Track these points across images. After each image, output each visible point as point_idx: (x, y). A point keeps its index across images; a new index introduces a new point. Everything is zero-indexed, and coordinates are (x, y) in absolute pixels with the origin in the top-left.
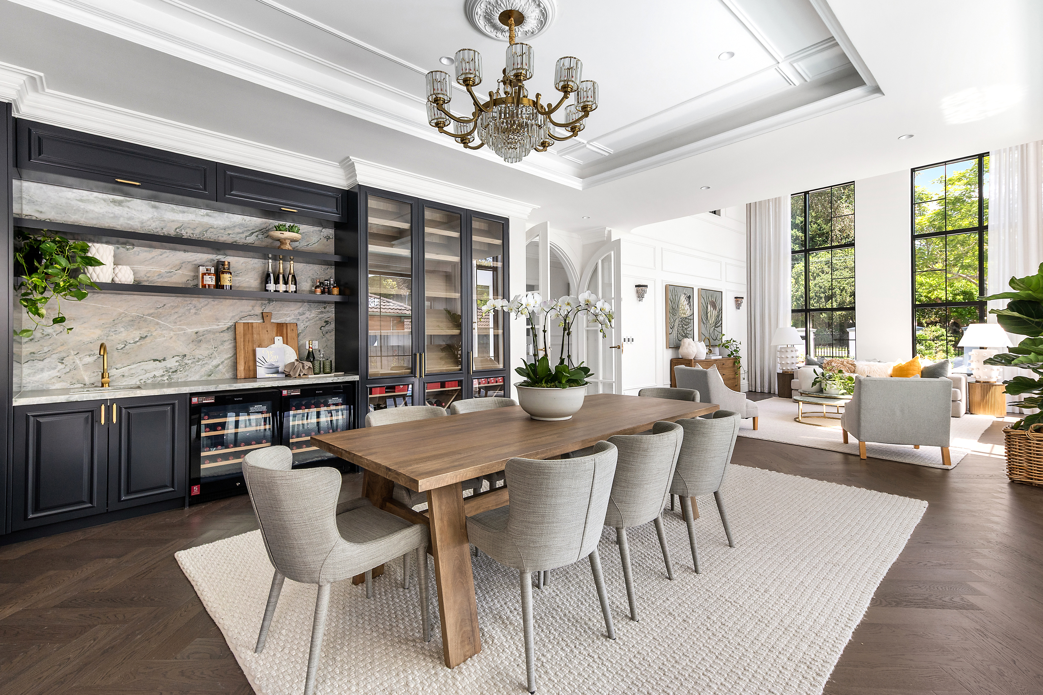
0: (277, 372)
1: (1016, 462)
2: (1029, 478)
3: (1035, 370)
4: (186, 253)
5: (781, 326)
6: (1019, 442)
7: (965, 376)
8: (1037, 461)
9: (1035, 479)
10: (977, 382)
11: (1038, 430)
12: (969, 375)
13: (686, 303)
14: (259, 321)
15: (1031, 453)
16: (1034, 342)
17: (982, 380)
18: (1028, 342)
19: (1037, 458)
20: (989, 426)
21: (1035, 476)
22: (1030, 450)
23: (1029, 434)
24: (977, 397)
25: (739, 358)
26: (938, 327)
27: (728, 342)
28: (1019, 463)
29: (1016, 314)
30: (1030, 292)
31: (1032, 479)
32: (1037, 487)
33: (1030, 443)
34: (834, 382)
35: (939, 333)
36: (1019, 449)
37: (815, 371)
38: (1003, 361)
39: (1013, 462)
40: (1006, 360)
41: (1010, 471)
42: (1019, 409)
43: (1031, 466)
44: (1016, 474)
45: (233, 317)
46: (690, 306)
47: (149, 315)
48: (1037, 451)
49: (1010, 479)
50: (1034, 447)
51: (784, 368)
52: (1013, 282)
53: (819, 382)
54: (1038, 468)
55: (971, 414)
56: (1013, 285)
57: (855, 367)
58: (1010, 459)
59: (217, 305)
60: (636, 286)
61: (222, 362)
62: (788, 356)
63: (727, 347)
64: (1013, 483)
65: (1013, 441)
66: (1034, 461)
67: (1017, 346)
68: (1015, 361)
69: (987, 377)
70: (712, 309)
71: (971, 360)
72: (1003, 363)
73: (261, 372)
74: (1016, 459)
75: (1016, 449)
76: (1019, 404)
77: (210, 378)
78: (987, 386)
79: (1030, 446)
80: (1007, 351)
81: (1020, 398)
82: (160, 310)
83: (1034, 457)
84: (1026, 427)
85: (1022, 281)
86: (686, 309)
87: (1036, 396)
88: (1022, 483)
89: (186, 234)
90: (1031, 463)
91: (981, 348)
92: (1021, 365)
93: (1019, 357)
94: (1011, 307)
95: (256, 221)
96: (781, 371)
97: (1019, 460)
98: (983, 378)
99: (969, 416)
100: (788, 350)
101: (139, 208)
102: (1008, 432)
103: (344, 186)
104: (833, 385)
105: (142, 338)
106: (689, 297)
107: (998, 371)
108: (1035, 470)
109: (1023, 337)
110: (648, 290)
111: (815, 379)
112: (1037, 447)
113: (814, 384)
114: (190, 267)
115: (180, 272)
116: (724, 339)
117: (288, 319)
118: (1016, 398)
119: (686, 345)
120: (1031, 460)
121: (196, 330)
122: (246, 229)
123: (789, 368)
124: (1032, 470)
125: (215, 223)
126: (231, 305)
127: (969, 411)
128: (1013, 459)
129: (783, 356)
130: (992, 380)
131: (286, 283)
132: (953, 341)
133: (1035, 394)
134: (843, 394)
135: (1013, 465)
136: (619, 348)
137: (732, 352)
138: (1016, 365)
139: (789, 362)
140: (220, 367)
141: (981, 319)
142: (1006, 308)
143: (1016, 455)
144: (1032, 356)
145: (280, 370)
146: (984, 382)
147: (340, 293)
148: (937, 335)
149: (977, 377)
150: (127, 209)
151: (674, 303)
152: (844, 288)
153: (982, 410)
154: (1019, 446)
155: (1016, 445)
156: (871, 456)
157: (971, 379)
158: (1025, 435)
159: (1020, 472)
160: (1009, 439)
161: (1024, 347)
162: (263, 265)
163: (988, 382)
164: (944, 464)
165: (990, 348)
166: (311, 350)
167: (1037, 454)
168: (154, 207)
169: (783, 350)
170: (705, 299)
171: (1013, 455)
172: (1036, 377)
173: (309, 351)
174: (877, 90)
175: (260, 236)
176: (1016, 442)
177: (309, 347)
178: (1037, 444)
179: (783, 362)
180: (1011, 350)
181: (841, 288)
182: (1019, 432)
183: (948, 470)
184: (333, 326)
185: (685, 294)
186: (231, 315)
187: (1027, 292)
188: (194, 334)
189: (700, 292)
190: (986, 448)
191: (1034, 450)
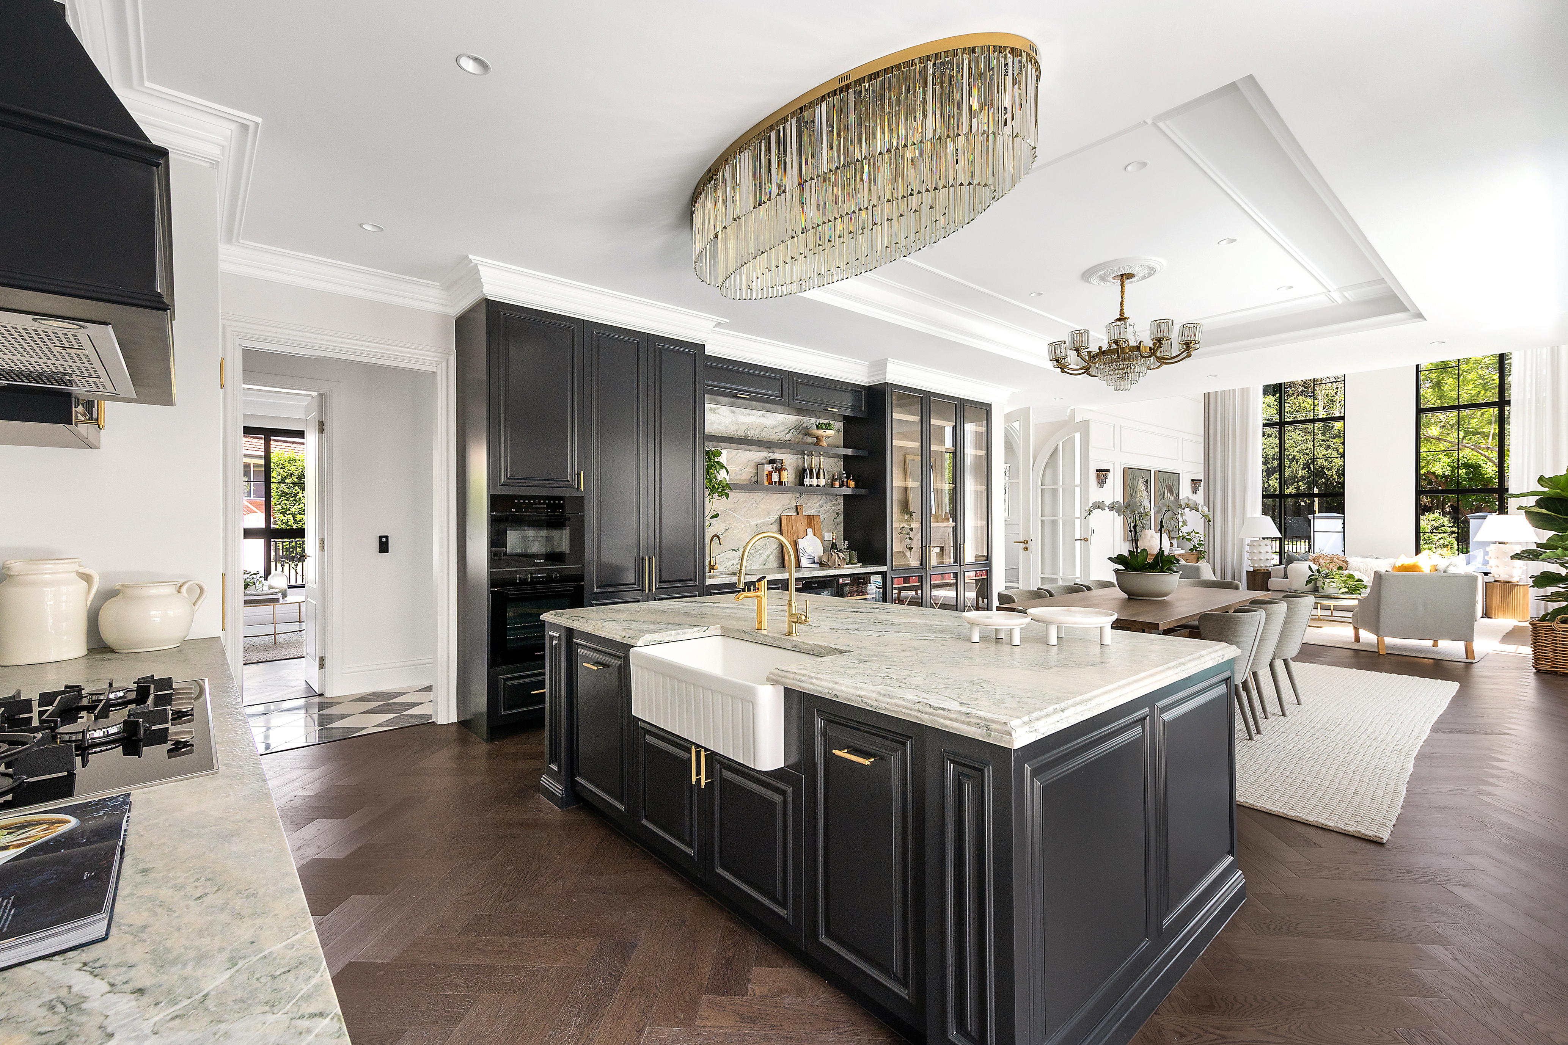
0: (814, 563)
1: (1542, 653)
2: (1554, 667)
3: (1562, 565)
4: (751, 452)
5: (1248, 515)
6: (1545, 634)
7: (1482, 575)
8: (1563, 651)
9: (1561, 668)
10: (1495, 581)
11: (1564, 622)
12: (1486, 574)
13: (1144, 488)
14: (794, 514)
15: (1556, 644)
16: (1562, 538)
17: (1502, 579)
18: (1556, 538)
19: (1563, 648)
20: (1511, 629)
21: (1560, 665)
22: (1556, 640)
23: (1555, 625)
24: (1496, 600)
25: (1204, 553)
26: (1437, 515)
27: (1189, 534)
28: (1545, 653)
29: (1544, 511)
30: (1558, 491)
31: (1557, 668)
32: (1562, 675)
33: (1556, 634)
34: (1333, 580)
35: (1439, 522)
36: (1545, 640)
37: (1310, 568)
38: (1531, 556)
39: (1539, 652)
40: (1533, 555)
41: (1536, 661)
42: (1545, 603)
43: (1557, 656)
44: (1542, 664)
45: (778, 510)
46: (1147, 492)
47: (730, 509)
48: (1563, 641)
49: (1536, 669)
50: (1559, 637)
51: (1256, 565)
52: (1541, 480)
53: (1314, 579)
54: (1563, 657)
55: (1488, 618)
56: (1542, 483)
57: (1347, 564)
58: (1535, 650)
59: (768, 499)
60: (1097, 471)
61: (772, 553)
62: (1262, 551)
63: (1189, 540)
64: (1538, 672)
65: (1539, 633)
66: (1560, 651)
67: (1545, 542)
68: (1543, 556)
69: (1507, 576)
70: (1169, 495)
71: (1489, 556)
72: (1531, 558)
73: (804, 562)
74: (1542, 650)
75: (1542, 640)
76: (1546, 598)
77: (765, 567)
78: (1509, 586)
79: (1556, 637)
80: (1534, 547)
81: (1546, 592)
82: (736, 505)
83: (1560, 647)
84: (1552, 619)
85: (1550, 479)
86: (1143, 495)
87: (1563, 590)
88: (1547, 672)
89: (751, 434)
90: (1557, 653)
91: (1500, 543)
92: (1548, 560)
93: (1546, 552)
94: (1539, 504)
95: (791, 419)
96: (1251, 569)
97: (1545, 650)
98: (1504, 577)
99: (1486, 620)
100: (1262, 544)
101: (724, 414)
102: (1535, 624)
103: (865, 383)
104: (1332, 584)
105: (726, 530)
106: (1147, 481)
107: (1521, 569)
108: (1560, 659)
109: (1551, 533)
110: (1110, 475)
111: (1309, 577)
112: (1562, 638)
113: (1308, 582)
114: (753, 464)
115: (747, 469)
116: (1185, 530)
117: (813, 511)
118: (1542, 592)
119: (1149, 537)
120: (1557, 650)
121: (756, 523)
122: (786, 427)
123: (1262, 565)
124: (1557, 659)
125: (768, 423)
126: (777, 499)
127: (1486, 615)
128: (1539, 649)
129: (1255, 551)
130: (1515, 580)
131: (818, 477)
132: (1455, 533)
133: (1560, 588)
134: (1343, 593)
135: (1539, 655)
136: (1087, 540)
137: (1194, 546)
138: (1543, 560)
139: (1262, 558)
140: (771, 557)
141: (1502, 509)
142: (1534, 504)
143: (1542, 646)
144: (1559, 551)
145: (816, 560)
146: (1504, 582)
147: (856, 486)
148: (1436, 525)
149: (1496, 576)
150: (717, 415)
151: (1133, 489)
152: (1294, 457)
153: (1501, 614)
154: (1545, 637)
155: (1542, 636)
156: (1389, 652)
157: (1488, 579)
158: (1551, 626)
159: (1546, 662)
160: (1535, 630)
161: (1552, 543)
162: (796, 460)
163: (1509, 582)
164: (1467, 658)
165: (1511, 543)
166: (834, 541)
167: (1563, 644)
168: (733, 412)
169: (1255, 544)
170: (1162, 482)
171: (1539, 645)
172: (1563, 572)
173: (833, 542)
174: (1420, 316)
175: (795, 433)
176: (1542, 633)
177: (833, 539)
178: (1563, 634)
179: (1255, 558)
180: (1538, 545)
181: (1290, 457)
182: (1545, 623)
183: (1473, 663)
184: (842, 517)
185: (1143, 478)
186: (777, 508)
187: (1555, 490)
188: (755, 526)
189: (1156, 475)
190: (1510, 648)
191: (1560, 641)
